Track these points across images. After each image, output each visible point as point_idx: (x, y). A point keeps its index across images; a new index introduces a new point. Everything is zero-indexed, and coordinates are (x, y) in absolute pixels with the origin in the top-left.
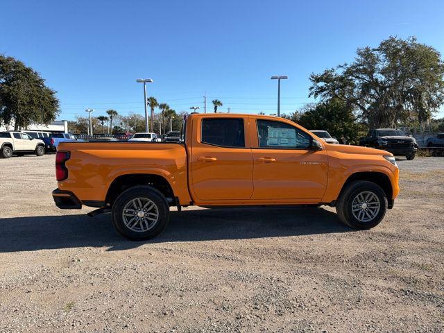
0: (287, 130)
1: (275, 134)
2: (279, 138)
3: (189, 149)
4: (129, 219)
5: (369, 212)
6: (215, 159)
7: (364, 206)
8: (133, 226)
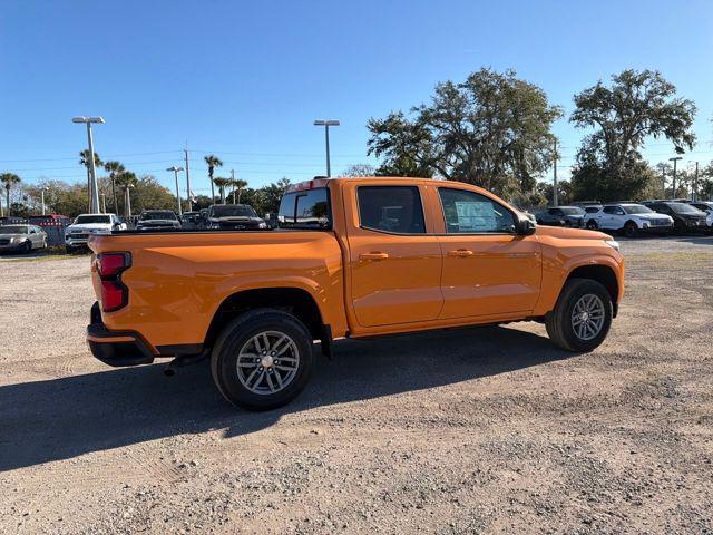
0: (481, 204)
1: (465, 211)
2: (472, 217)
3: (344, 239)
4: (246, 372)
5: (591, 325)
6: (386, 256)
7: (585, 316)
8: (255, 385)
